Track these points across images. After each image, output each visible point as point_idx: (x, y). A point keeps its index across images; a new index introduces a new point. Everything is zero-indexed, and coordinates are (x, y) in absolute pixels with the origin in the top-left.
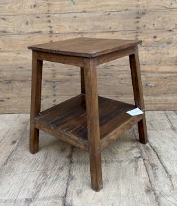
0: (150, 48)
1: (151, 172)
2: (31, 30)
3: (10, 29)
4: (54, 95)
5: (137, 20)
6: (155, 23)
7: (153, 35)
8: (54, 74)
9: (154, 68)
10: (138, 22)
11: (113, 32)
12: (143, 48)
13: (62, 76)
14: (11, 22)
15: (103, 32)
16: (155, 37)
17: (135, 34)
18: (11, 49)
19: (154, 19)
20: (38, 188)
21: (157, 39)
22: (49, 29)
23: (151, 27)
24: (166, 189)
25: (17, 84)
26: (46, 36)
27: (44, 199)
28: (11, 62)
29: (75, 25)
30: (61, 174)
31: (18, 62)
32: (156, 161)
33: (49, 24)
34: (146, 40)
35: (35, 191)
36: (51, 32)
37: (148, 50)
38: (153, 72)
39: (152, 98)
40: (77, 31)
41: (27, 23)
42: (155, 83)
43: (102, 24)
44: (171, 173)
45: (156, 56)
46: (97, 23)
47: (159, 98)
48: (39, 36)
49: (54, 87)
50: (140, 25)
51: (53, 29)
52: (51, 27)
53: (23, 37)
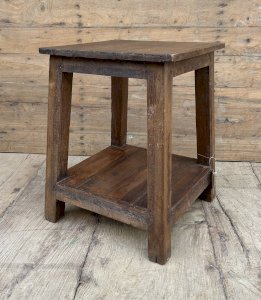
0: (238, 59)
1: (218, 243)
2: (48, 20)
3: (15, 17)
4: (82, 129)
5: (221, 9)
6: (251, 16)
7: (245, 37)
8: (82, 95)
9: (241, 92)
10: (222, 12)
11: (180, 28)
12: (226, 58)
13: (95, 99)
14: (17, 5)
15: (164, 28)
16: (248, 41)
17: (215, 34)
18: (17, 51)
19: (250, 9)
20: (45, 252)
21: (251, 44)
22: (76, 20)
23: (243, 23)
24: (239, 268)
25: (26, 107)
26: (72, 30)
27: (52, 266)
28: (17, 73)
29: (119, 13)
30: (81, 236)
31: (27, 73)
32: (228, 229)
33: (77, 11)
34: (233, 45)
35: (39, 255)
36: (80, 24)
37: (235, 62)
38: (238, 100)
39: (234, 141)
40: (121, 25)
41: (43, 9)
42: (240, 117)
43: (162, 14)
44: (249, 247)
45: (246, 72)
46: (154, 12)
47: (243, 142)
48: (60, 30)
49: (82, 116)
50: (225, 18)
51: (83, 20)
52: (80, 16)
53: (36, 32)
